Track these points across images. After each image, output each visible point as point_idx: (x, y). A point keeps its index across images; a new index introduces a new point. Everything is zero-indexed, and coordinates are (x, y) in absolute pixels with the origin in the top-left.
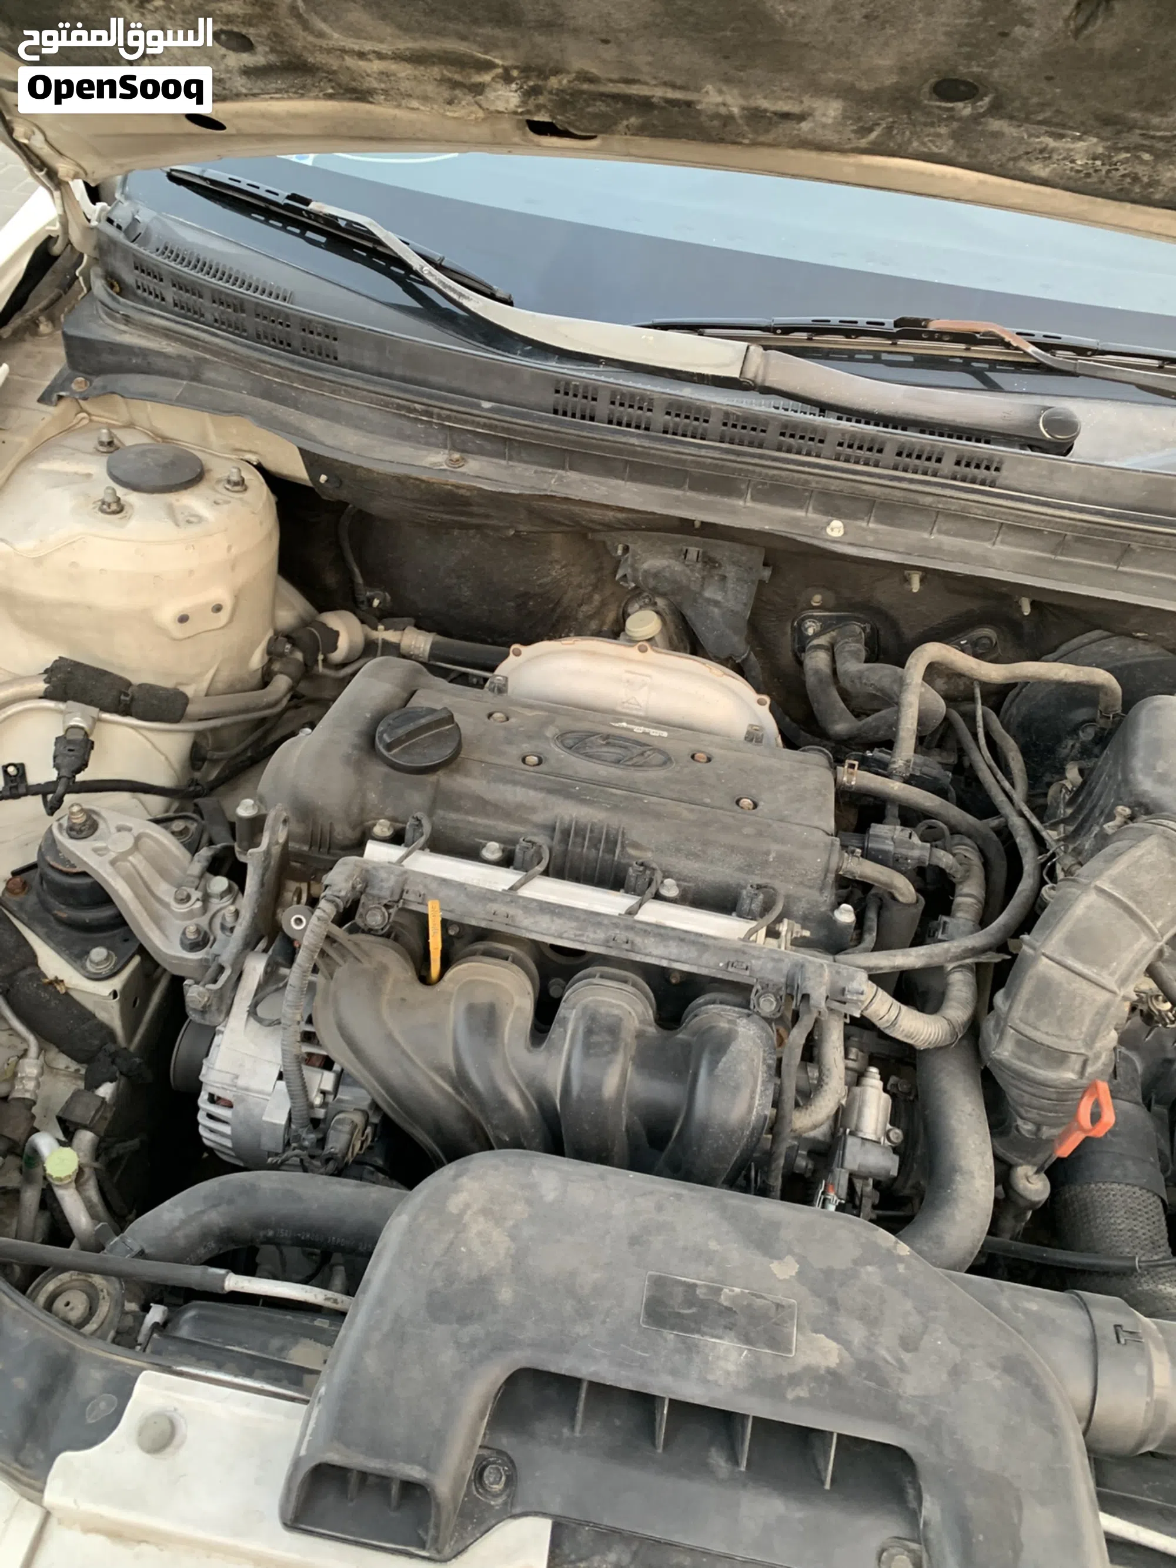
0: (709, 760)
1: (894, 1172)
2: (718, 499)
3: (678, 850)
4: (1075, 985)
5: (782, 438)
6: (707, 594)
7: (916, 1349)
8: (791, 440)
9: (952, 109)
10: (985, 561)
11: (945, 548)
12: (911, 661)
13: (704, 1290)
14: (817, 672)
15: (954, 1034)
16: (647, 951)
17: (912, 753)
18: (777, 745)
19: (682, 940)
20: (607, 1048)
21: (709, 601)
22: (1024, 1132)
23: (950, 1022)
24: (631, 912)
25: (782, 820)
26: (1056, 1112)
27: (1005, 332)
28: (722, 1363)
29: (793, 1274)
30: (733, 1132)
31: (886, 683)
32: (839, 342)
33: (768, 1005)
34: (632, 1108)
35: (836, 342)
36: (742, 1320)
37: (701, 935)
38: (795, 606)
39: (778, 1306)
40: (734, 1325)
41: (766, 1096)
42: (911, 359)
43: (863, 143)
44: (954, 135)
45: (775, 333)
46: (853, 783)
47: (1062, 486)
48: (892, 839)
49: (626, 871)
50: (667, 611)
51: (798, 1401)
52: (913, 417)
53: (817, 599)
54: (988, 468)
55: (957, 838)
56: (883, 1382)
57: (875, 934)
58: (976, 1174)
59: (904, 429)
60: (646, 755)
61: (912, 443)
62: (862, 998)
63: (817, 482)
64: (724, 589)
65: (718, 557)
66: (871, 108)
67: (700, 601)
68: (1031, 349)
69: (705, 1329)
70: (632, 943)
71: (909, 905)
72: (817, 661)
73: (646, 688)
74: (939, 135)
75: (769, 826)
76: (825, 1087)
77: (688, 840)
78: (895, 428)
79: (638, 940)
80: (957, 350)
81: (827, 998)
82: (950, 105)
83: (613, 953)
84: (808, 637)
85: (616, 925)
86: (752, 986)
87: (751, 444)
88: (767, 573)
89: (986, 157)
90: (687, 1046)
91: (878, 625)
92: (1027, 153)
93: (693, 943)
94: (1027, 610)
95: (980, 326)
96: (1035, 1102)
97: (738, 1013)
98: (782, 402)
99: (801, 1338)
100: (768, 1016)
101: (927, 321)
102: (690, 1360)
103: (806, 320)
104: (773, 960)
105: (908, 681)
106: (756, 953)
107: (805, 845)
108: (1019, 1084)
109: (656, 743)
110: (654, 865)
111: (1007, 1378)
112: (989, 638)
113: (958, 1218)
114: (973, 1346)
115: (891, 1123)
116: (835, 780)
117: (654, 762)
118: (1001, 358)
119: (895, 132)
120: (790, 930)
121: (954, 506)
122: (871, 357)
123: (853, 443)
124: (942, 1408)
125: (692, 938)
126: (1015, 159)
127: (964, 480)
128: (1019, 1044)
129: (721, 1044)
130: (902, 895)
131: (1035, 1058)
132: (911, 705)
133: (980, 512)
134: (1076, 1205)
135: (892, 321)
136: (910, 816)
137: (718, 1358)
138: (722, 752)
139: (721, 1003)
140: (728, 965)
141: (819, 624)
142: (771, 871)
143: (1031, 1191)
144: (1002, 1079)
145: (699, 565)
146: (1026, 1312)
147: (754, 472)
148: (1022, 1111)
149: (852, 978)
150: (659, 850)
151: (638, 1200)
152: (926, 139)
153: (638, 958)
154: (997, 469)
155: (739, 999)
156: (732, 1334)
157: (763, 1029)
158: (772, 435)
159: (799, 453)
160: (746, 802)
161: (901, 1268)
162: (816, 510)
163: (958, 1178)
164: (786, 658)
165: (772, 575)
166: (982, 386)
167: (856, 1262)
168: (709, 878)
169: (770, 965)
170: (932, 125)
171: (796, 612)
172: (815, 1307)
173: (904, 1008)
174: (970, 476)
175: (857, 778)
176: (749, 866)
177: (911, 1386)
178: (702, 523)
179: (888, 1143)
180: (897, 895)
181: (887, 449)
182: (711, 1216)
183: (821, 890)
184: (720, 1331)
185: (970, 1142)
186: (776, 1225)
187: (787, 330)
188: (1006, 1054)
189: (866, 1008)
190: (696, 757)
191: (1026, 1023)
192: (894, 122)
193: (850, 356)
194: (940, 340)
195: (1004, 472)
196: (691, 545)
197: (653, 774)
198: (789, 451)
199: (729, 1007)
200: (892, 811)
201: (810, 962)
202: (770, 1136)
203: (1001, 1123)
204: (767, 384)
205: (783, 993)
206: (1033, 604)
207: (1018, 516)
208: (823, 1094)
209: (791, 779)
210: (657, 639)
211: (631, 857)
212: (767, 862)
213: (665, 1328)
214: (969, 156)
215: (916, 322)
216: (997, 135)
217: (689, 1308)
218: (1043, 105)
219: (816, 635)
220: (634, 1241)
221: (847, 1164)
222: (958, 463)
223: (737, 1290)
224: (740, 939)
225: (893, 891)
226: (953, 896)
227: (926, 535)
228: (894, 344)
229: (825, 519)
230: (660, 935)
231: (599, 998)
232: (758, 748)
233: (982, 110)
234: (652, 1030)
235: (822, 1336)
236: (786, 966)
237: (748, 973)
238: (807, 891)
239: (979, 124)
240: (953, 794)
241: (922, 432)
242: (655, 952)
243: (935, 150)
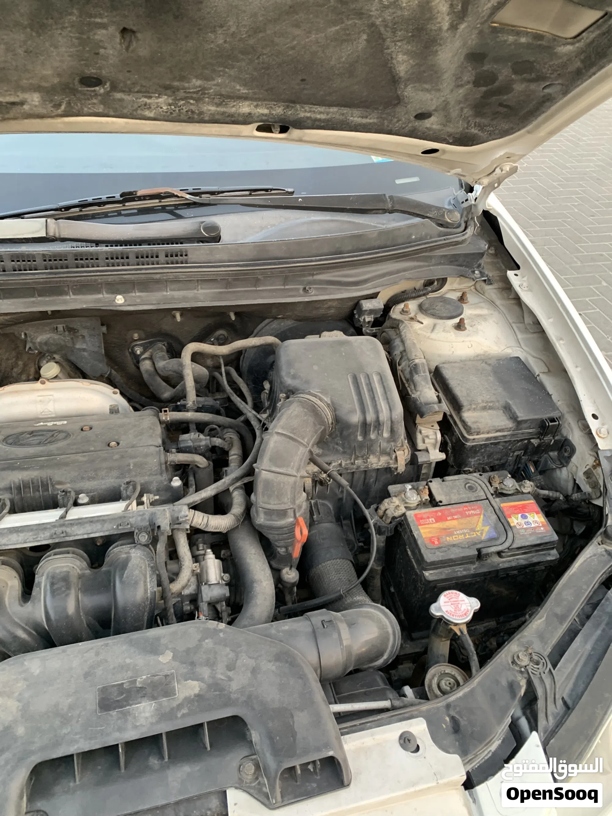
0: (91, 428)
1: (228, 594)
2: (55, 298)
3: (83, 478)
4: (279, 479)
5: (76, 261)
6: (78, 346)
7: (234, 669)
8: (82, 262)
9: (94, 91)
10: (196, 299)
11: (175, 297)
12: (183, 354)
13: (127, 684)
14: (147, 371)
15: (238, 520)
16: (75, 533)
17: (195, 397)
18: (131, 411)
19: (91, 522)
20: (63, 589)
21: (80, 350)
22: (281, 553)
23: (234, 515)
24: (63, 517)
25: (133, 447)
26: (291, 539)
27: (174, 191)
28: (143, 715)
29: (171, 658)
30: (140, 605)
31: (176, 367)
32: (96, 209)
33: (144, 538)
34: (86, 614)
35: (95, 210)
36: (149, 690)
37: (101, 516)
38: (126, 342)
39: (166, 676)
40: (146, 694)
41: (153, 582)
42: (136, 211)
43: (60, 111)
44: (101, 102)
45: (62, 211)
46: (168, 419)
47: (218, 257)
48: (191, 440)
49: (57, 497)
50: (62, 360)
51: (184, 716)
52: (140, 239)
53: (136, 336)
54: (181, 256)
55: (225, 430)
56: (222, 690)
57: (194, 487)
58: (263, 581)
59: (140, 245)
60: (55, 436)
61: (142, 251)
62: (187, 518)
63: (101, 279)
64: (85, 342)
65: (75, 327)
66: (55, 95)
67: (75, 351)
68: (188, 196)
69: (131, 702)
70: (66, 532)
71: (205, 468)
72: (146, 365)
73: (51, 402)
74: (94, 104)
75: (126, 451)
76: (183, 567)
77: (86, 471)
78: (131, 245)
79: (68, 530)
80: (155, 203)
81: (170, 524)
82: (93, 89)
83: (57, 541)
84: (139, 355)
85: (54, 526)
86: (133, 532)
87: (62, 268)
88: (104, 329)
89: (121, 111)
90: (108, 573)
91: (171, 341)
92: (139, 107)
93: (98, 521)
94: (233, 318)
95: (162, 190)
96: (281, 537)
97: (130, 547)
98: (75, 244)
99: (179, 686)
100: (145, 543)
101: (136, 192)
102: (126, 721)
103: (76, 201)
104: (140, 515)
105: (184, 364)
106: (131, 515)
107: (146, 455)
108: (271, 531)
109: (61, 428)
110: (69, 490)
111: (278, 664)
112: (224, 335)
113: (258, 603)
114: (260, 656)
115: (224, 572)
116: (159, 420)
117: (60, 438)
118: (177, 203)
119: (72, 105)
120: (148, 498)
121: (171, 276)
122: (116, 214)
123: (113, 256)
124: (251, 689)
125: (96, 519)
126: (136, 110)
127: (172, 263)
128: (265, 513)
129: (124, 565)
130: (201, 464)
131: (274, 517)
132: (188, 375)
133: (184, 277)
134: (316, 578)
135: (119, 195)
136: (201, 427)
137: (140, 713)
138: (97, 422)
139: (121, 545)
140: (118, 526)
141: (142, 348)
142: (134, 473)
143: (290, 578)
144: (265, 532)
145: (67, 333)
146: (284, 632)
147: (67, 281)
148: (276, 543)
149: (180, 511)
150: (72, 481)
151: (85, 655)
152: (89, 106)
153: (71, 539)
154: (186, 255)
155: (130, 541)
156: (146, 698)
157: (144, 551)
158: (71, 261)
159: (88, 267)
160: (113, 444)
161: (221, 635)
162: (107, 293)
163: (255, 585)
164: (131, 368)
165: (107, 329)
166: (174, 218)
167: (199, 641)
168: (103, 487)
169: (139, 518)
170: (89, 99)
171: (129, 345)
172: (184, 669)
173: (210, 516)
174: (174, 261)
175: (170, 416)
176: (122, 474)
177: (234, 686)
178: (52, 311)
179: (224, 582)
180: (199, 465)
181: (130, 256)
182: (124, 647)
183: (161, 474)
184: (139, 700)
185: (257, 566)
186: (158, 639)
187: (67, 208)
188: (262, 520)
189: (192, 522)
190: (84, 429)
191: (265, 503)
192: (69, 100)
193: (106, 215)
194: (145, 200)
195: (190, 256)
196: (58, 324)
197: (60, 444)
198: (83, 267)
199: (124, 546)
200: (192, 427)
201: (158, 510)
202: (163, 601)
203: (272, 553)
204: (62, 237)
205: (149, 529)
206: (236, 314)
207: (202, 275)
208: (183, 570)
209: (135, 426)
210: (59, 375)
211: (58, 490)
212: (130, 470)
213: (110, 711)
214: (114, 112)
215: (130, 193)
216: (121, 100)
217: (122, 695)
218: (133, 84)
219: (142, 353)
220: (87, 675)
221: (204, 600)
222: (167, 256)
223: (144, 677)
224: (123, 511)
225: (196, 464)
226: (228, 457)
227: (165, 293)
228: (124, 205)
229: (113, 296)
230: (80, 523)
231: (56, 566)
232: (118, 415)
233: (108, 89)
234: (88, 572)
235: (190, 681)
236: (147, 517)
237: (129, 526)
238: (155, 477)
239: (110, 96)
240: (222, 410)
241: (149, 245)
242: (79, 533)
243: (97, 111)
